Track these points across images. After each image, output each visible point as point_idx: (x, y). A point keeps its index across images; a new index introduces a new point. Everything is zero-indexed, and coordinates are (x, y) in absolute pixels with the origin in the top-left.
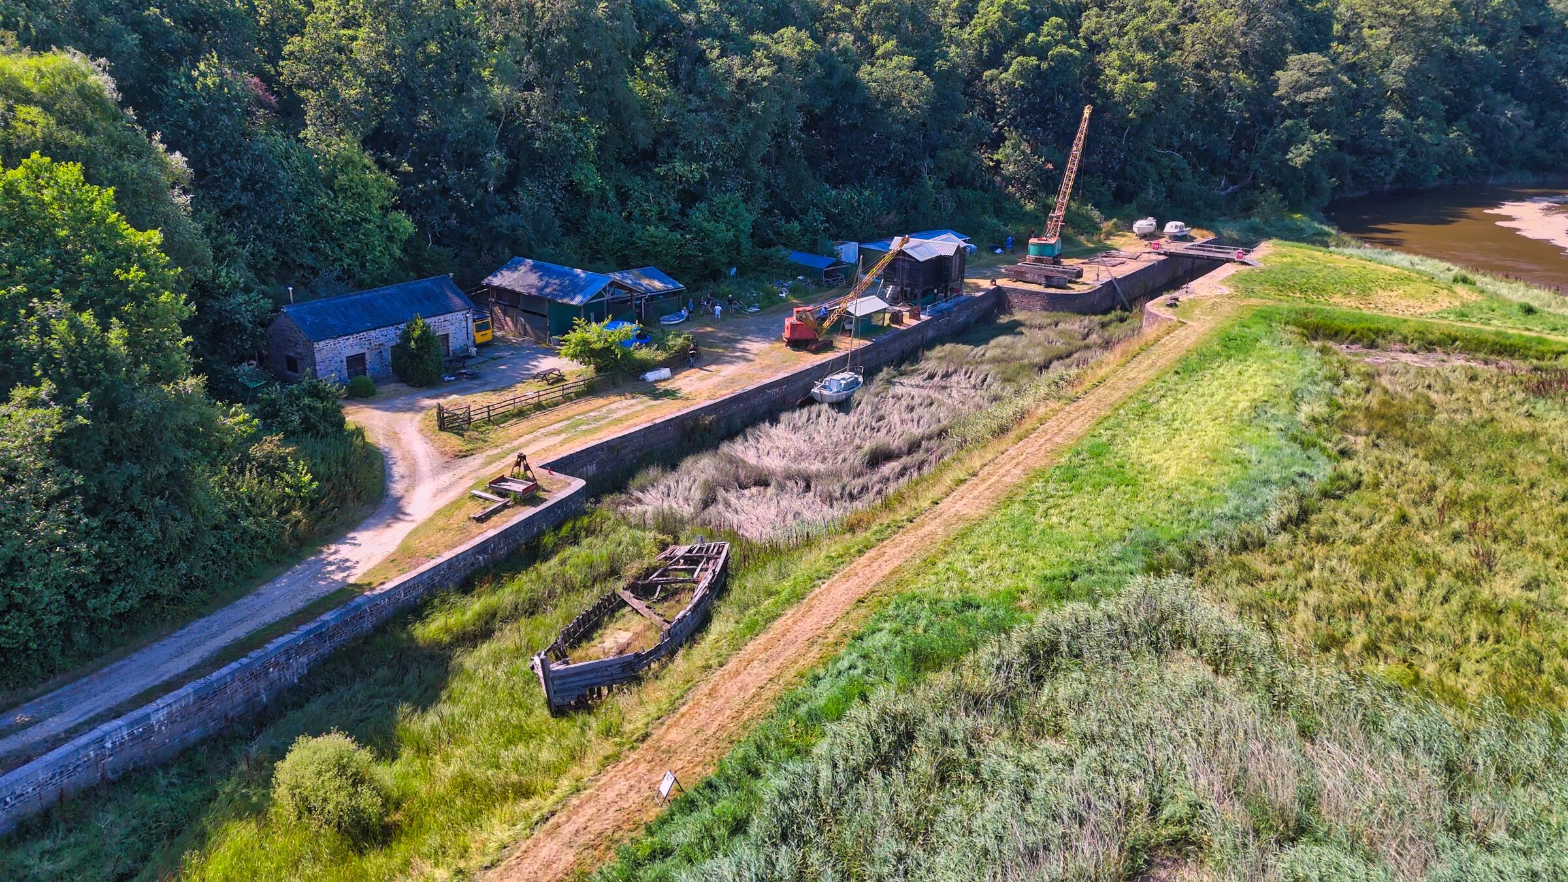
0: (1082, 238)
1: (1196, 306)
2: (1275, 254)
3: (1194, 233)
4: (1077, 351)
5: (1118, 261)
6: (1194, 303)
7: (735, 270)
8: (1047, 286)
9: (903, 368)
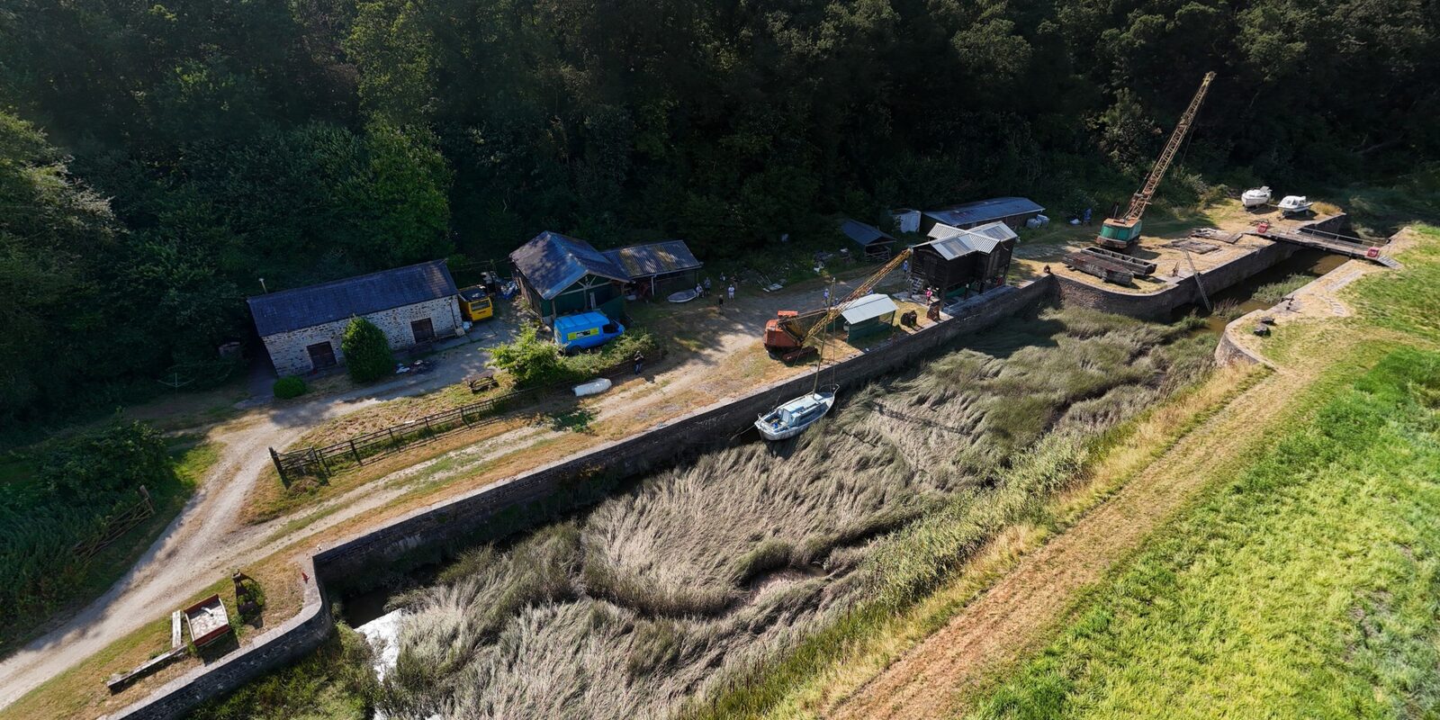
0: (1176, 211)
1: (1297, 336)
2: (1421, 248)
3: (1315, 206)
4: (1110, 388)
5: (1211, 244)
6: (1295, 330)
7: (786, 236)
8: (1107, 281)
9: (894, 384)
